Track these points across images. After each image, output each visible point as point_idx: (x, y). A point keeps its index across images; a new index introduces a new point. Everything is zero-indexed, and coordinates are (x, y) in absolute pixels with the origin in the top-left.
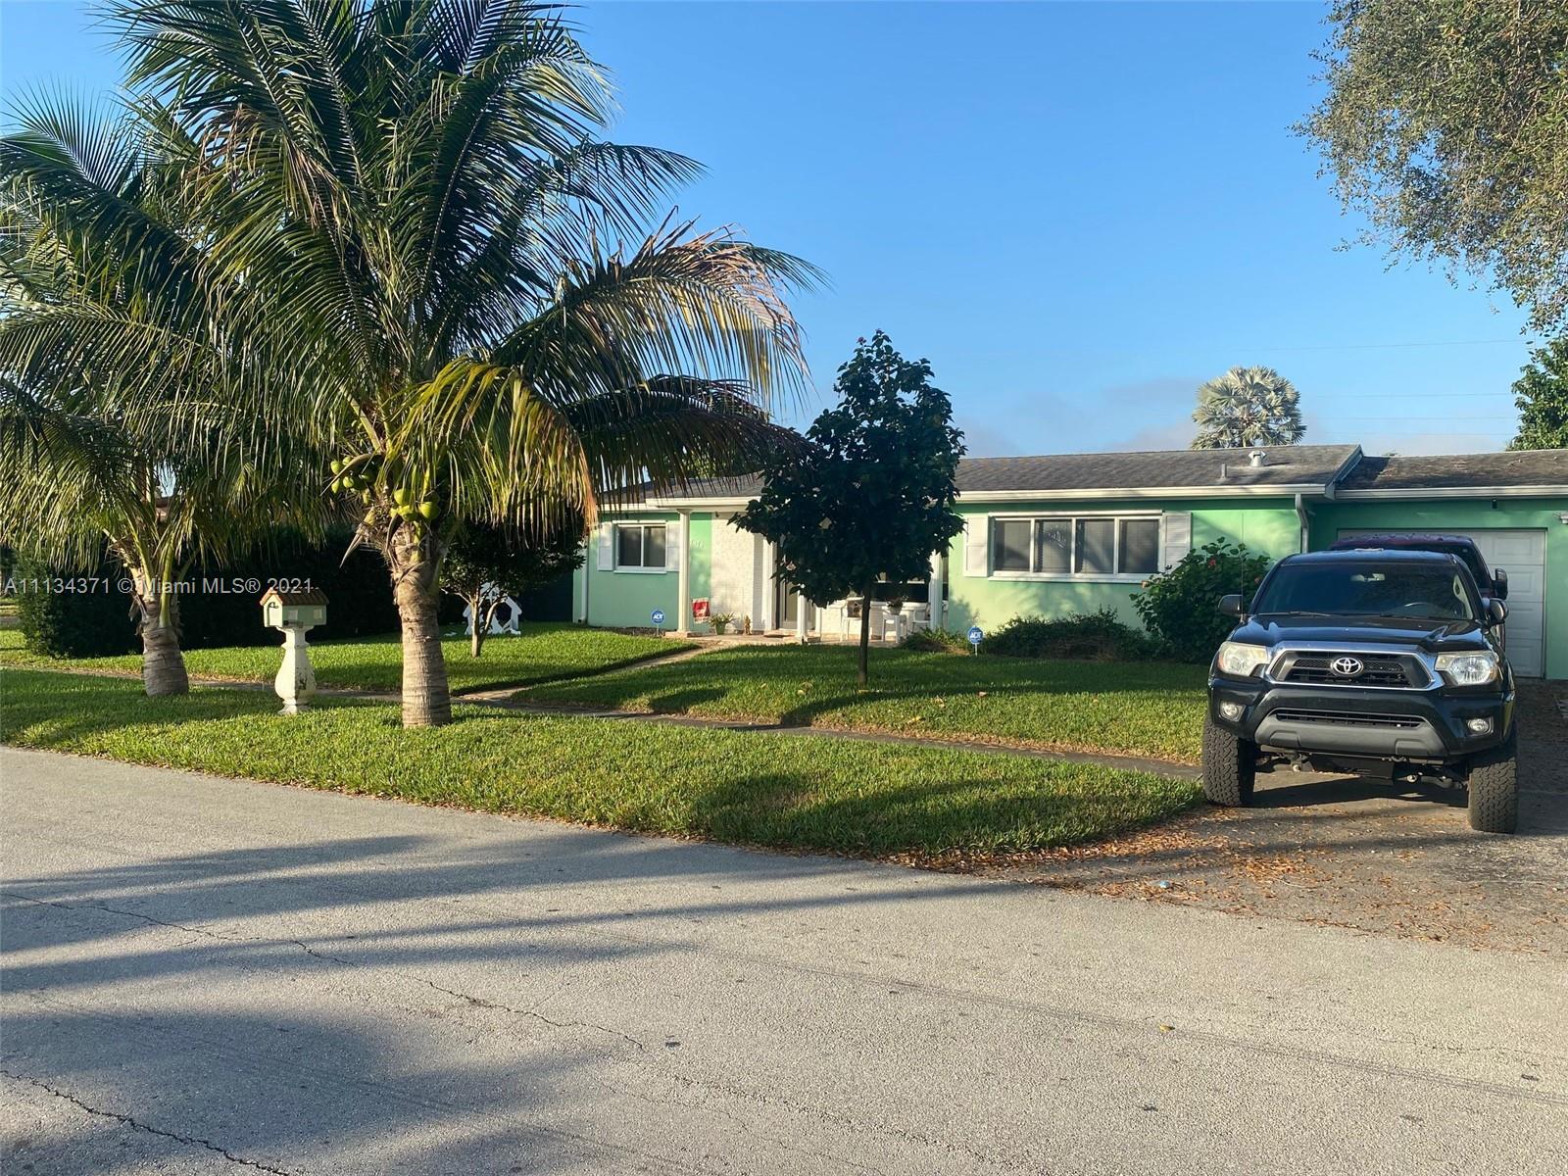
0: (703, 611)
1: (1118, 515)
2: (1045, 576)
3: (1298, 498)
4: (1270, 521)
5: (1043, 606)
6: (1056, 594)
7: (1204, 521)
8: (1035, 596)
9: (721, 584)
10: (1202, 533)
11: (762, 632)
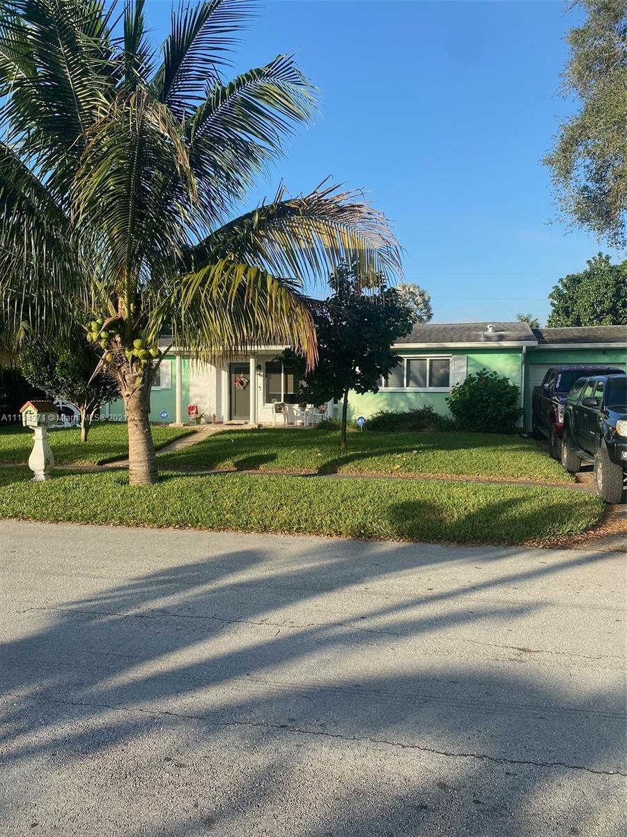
0: (194, 411)
1: (429, 357)
2: (390, 389)
3: (524, 348)
4: (506, 360)
5: (390, 405)
6: (397, 398)
7: (474, 360)
8: (386, 399)
9: (196, 396)
10: (471, 366)
11: (222, 423)
